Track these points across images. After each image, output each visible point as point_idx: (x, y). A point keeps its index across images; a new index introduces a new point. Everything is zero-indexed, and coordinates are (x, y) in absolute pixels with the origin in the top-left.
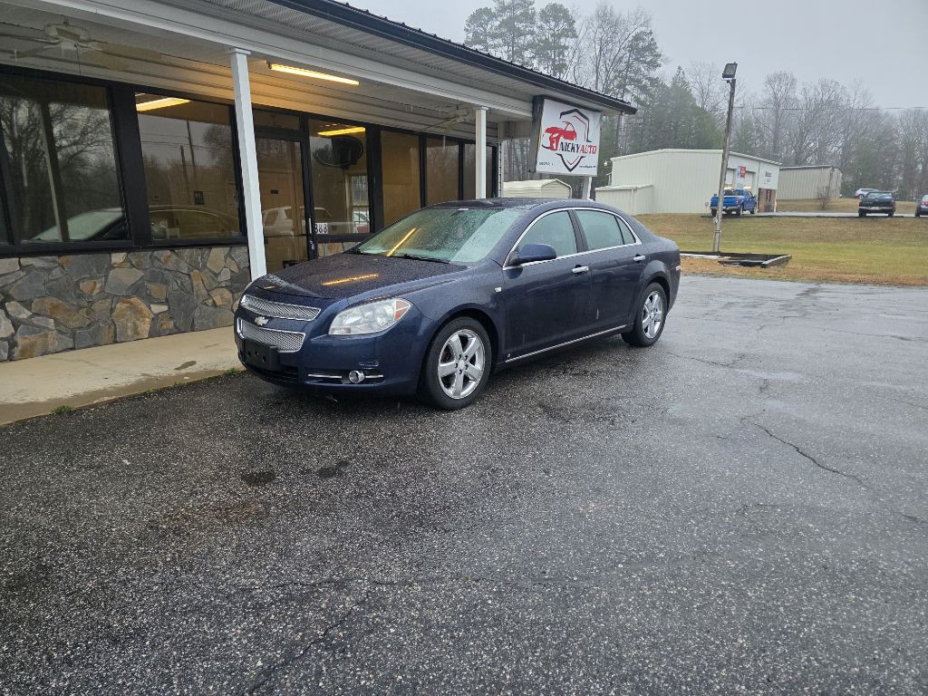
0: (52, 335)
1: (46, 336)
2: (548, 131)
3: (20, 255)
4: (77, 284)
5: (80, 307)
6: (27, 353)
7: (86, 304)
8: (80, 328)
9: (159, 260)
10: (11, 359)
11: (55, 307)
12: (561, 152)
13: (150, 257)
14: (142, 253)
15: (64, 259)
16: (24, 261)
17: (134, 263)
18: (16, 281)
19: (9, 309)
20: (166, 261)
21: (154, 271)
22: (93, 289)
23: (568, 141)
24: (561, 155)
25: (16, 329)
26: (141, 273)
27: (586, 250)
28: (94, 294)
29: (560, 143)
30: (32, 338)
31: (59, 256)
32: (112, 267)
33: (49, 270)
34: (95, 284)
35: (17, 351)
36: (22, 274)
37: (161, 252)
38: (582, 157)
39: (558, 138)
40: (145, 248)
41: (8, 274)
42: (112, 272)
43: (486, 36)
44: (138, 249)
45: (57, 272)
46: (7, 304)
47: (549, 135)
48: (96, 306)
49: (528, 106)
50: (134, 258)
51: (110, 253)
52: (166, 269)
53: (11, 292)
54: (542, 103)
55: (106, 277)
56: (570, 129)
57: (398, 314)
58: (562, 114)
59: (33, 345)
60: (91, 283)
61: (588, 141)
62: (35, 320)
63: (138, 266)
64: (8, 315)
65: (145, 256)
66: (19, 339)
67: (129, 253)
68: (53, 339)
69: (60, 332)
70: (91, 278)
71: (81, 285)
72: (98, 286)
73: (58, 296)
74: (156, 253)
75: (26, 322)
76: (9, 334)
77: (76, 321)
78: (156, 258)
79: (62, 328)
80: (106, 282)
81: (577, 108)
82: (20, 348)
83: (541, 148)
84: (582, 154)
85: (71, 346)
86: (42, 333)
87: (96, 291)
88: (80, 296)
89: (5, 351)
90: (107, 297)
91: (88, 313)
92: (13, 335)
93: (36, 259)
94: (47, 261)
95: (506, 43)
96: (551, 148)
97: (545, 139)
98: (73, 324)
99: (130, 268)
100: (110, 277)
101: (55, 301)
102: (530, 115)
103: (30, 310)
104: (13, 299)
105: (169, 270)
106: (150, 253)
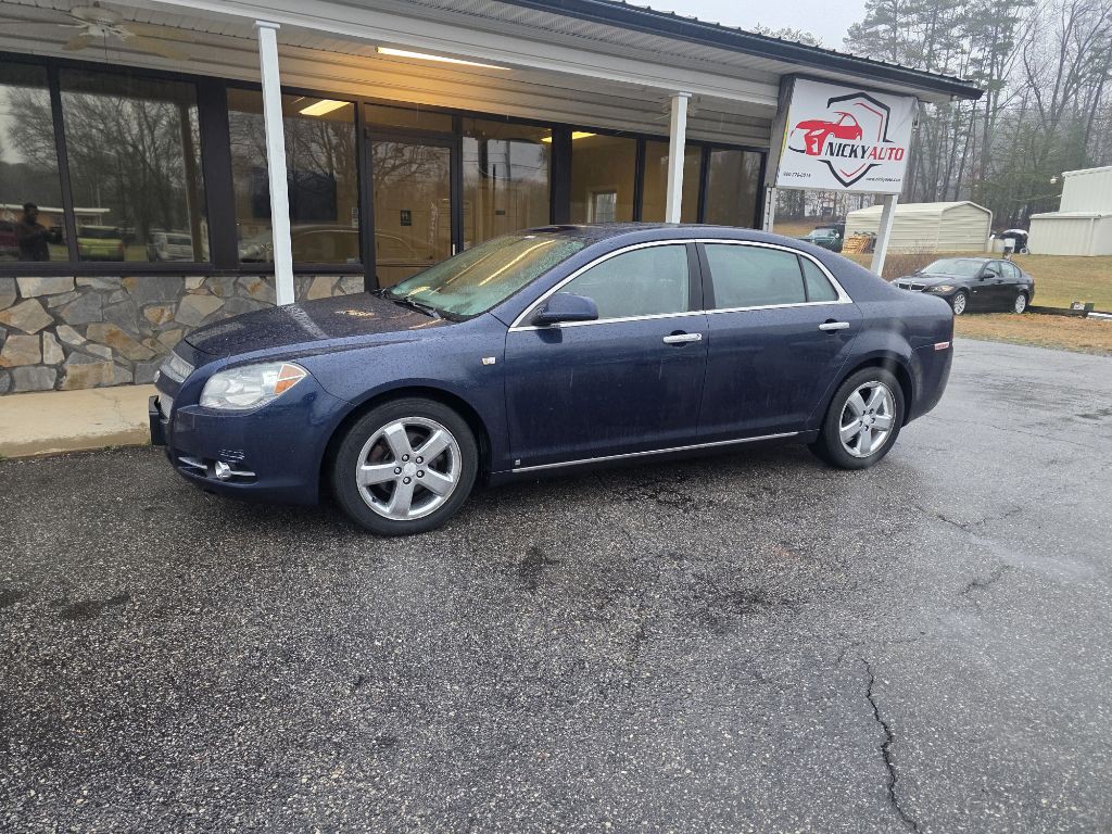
0: (108, 367)
1: (100, 366)
2: (802, 126)
3: (76, 274)
4: (142, 309)
5: (145, 337)
6: (77, 384)
7: (151, 334)
8: (142, 361)
9: (245, 288)
10: (57, 388)
11: (113, 335)
12: (828, 158)
13: (235, 283)
14: (224, 279)
15: (129, 280)
16: (81, 281)
17: (212, 290)
18: (70, 302)
19: (59, 333)
20: (253, 289)
21: (238, 301)
22: (160, 318)
23: (844, 141)
24: (828, 163)
25: (66, 357)
26: (221, 302)
27: (713, 307)
28: (161, 323)
29: (826, 145)
30: (82, 368)
31: (123, 277)
32: (184, 293)
33: (109, 293)
34: (163, 311)
35: (65, 381)
36: (77, 295)
37: (248, 278)
38: (871, 166)
39: (822, 138)
40: (229, 274)
41: (61, 294)
42: (185, 299)
43: (895, 12)
44: (218, 274)
45: (118, 295)
46: (58, 327)
47: (806, 131)
48: (163, 337)
49: (772, 91)
50: (212, 283)
51: (184, 277)
52: (253, 299)
53: (62, 315)
54: (792, 85)
55: (178, 304)
56: (848, 122)
57: (280, 386)
58: (831, 101)
59: (83, 376)
60: (158, 310)
61: (885, 140)
62: (90, 348)
63: (218, 294)
64: (58, 340)
65: (227, 281)
66: (68, 367)
67: (208, 277)
68: (109, 371)
69: (116, 363)
70: (160, 304)
71: (145, 311)
72: (167, 313)
73: (118, 322)
74: (241, 280)
75: (80, 350)
76: (58, 361)
77: (137, 352)
78: (241, 285)
79: (120, 359)
80: (177, 309)
81: (863, 92)
82: (69, 378)
83: (786, 152)
84: (871, 160)
85: (129, 380)
86: (97, 363)
87: (164, 320)
88: (146, 323)
89: (51, 379)
90: (177, 328)
91: (153, 344)
92: (63, 362)
93: (95, 279)
94: (108, 282)
95: (923, 20)
96: (810, 151)
97: (795, 138)
98: (133, 356)
99: (207, 295)
100: (182, 304)
101: (114, 328)
102: (773, 103)
103: (84, 336)
104: (66, 323)
105: (258, 301)
106: (235, 278)
